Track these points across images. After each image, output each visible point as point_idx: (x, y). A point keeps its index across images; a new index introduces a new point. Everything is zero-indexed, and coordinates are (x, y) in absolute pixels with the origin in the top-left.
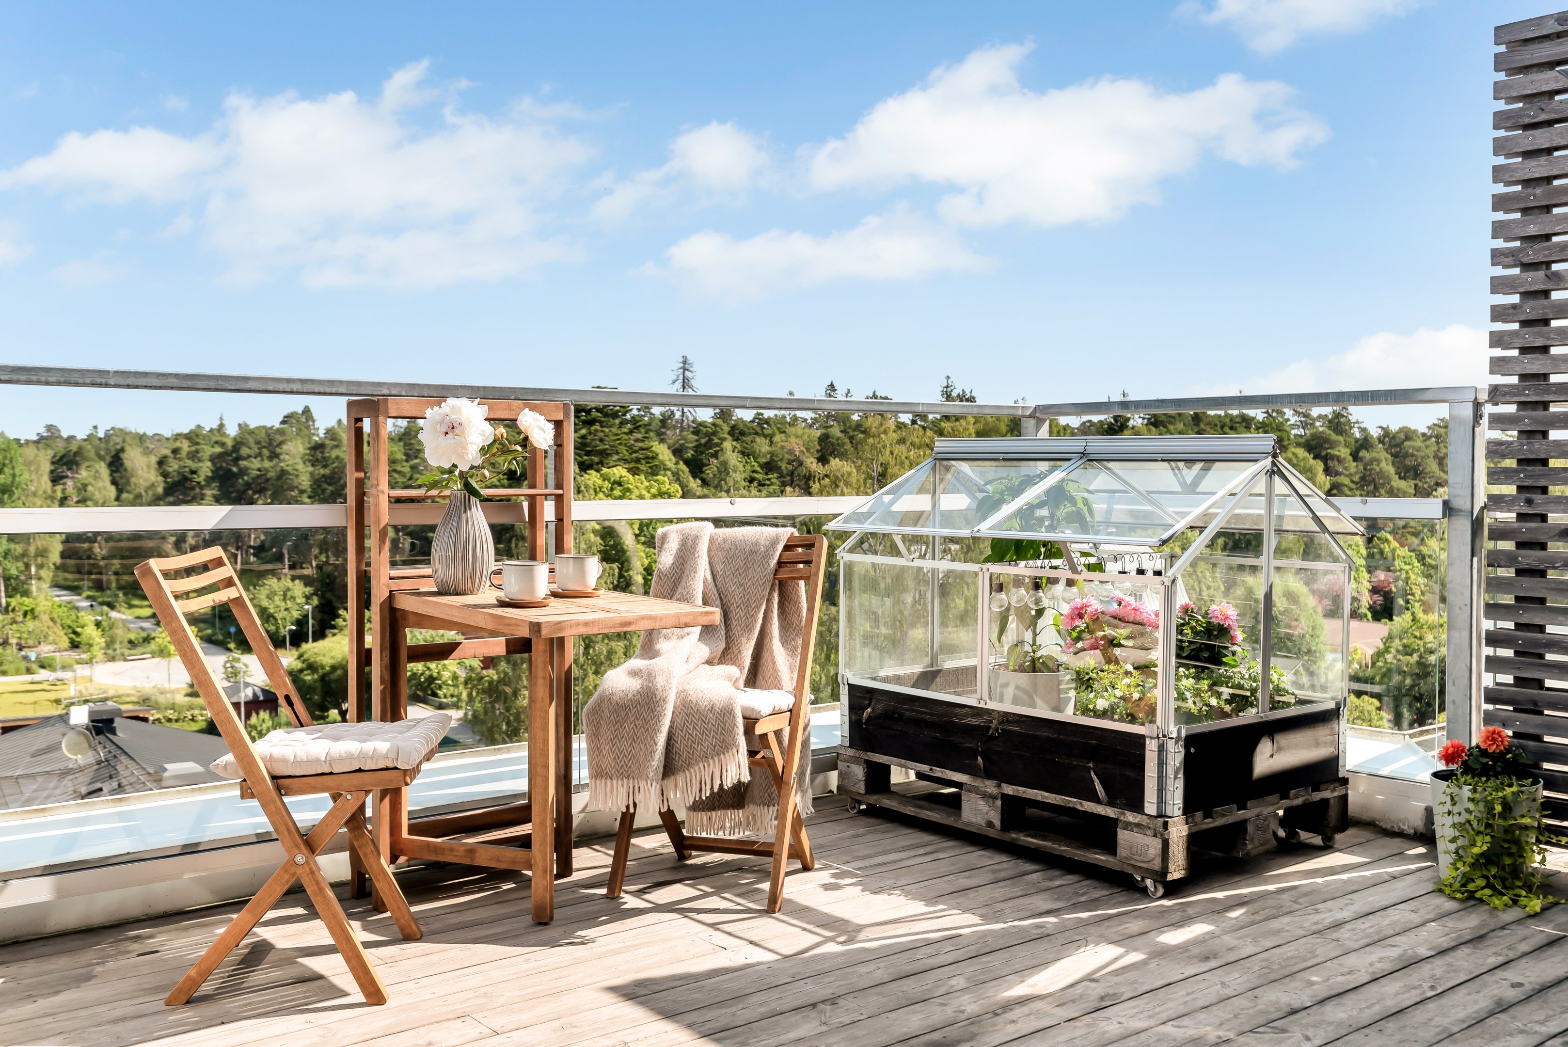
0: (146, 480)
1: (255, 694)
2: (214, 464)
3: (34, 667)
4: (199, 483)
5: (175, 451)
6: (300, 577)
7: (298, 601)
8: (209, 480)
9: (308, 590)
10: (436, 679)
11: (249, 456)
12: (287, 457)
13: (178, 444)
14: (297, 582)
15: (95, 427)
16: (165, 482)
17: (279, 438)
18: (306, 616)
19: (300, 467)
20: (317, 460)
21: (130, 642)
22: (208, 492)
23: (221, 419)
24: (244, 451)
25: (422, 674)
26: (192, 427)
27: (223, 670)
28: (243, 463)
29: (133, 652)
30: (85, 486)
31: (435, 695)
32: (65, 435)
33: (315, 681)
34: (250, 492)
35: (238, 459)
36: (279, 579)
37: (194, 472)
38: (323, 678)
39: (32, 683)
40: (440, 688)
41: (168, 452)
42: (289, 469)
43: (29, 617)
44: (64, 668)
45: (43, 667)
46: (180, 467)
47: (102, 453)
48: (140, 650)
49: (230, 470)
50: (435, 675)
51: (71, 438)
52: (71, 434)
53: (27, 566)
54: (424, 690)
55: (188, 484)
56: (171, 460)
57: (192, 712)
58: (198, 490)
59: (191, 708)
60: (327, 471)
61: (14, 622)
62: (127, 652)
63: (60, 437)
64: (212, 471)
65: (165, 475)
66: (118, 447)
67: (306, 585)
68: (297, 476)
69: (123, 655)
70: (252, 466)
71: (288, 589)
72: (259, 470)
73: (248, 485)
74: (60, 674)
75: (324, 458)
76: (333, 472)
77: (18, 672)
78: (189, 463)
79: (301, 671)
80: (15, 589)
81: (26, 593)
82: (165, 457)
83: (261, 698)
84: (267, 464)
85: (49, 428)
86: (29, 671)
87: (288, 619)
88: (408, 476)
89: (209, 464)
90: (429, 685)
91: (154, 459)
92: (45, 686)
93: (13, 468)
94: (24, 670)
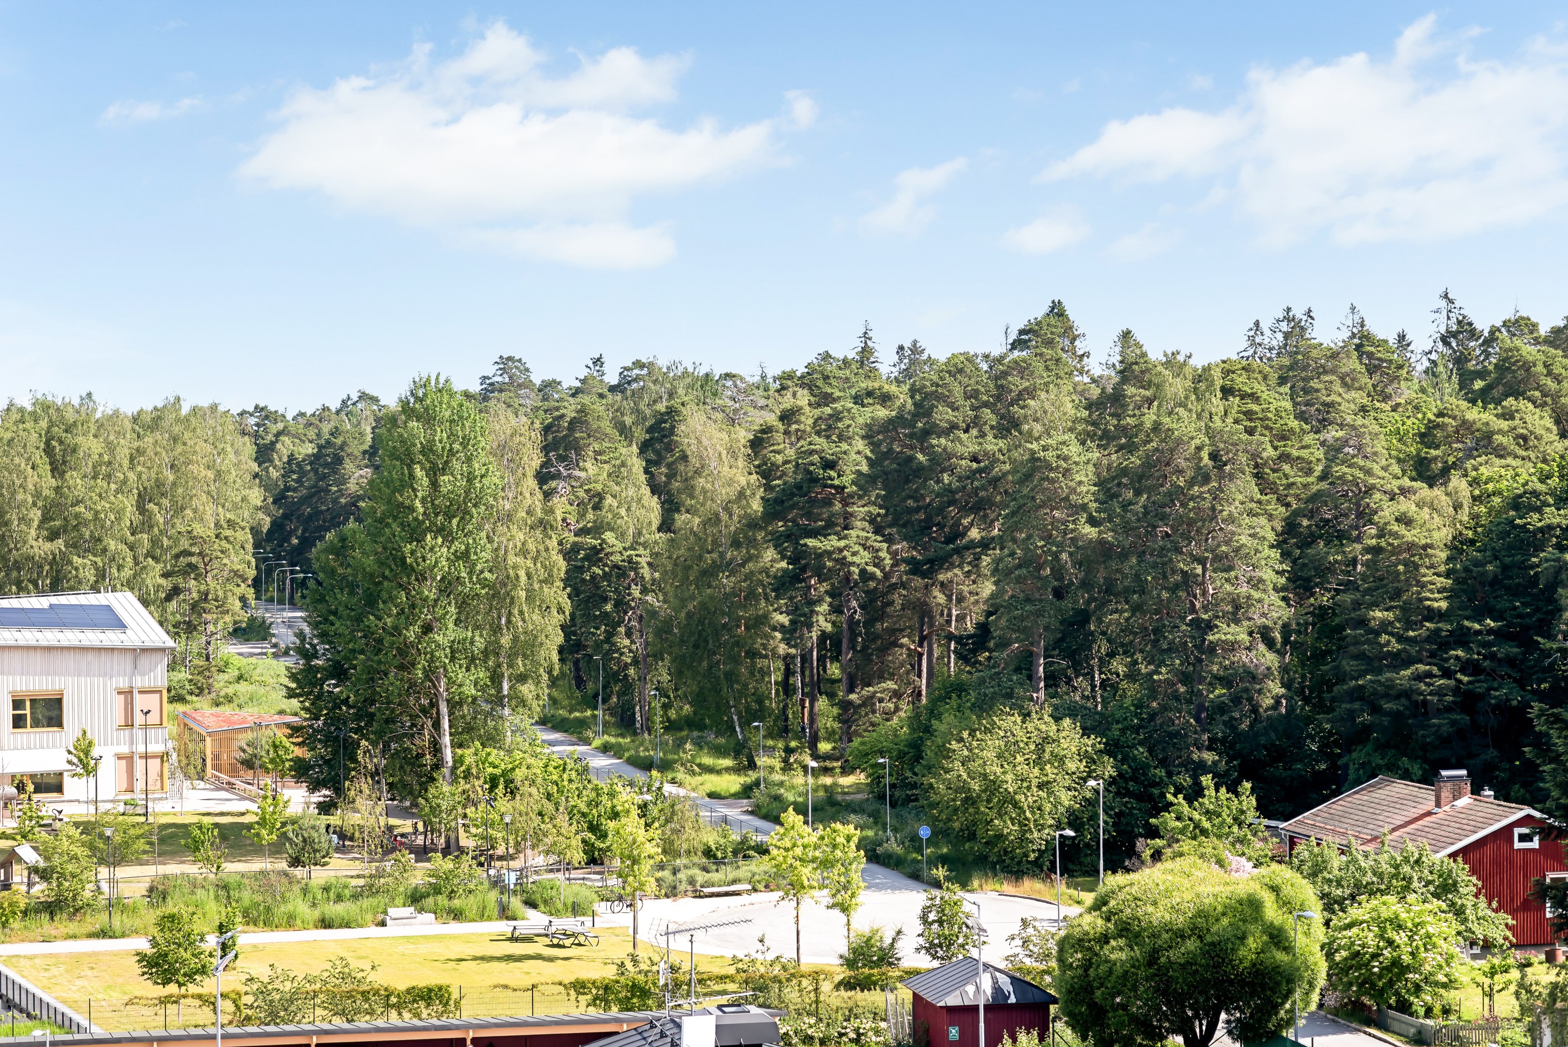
0: (730, 482)
1: (997, 990)
2: (874, 446)
3: (516, 903)
4: (841, 489)
5: (787, 417)
6: (1072, 712)
7: (1071, 766)
8: (864, 482)
9: (1091, 743)
10: (1407, 969)
11: (954, 427)
12: (1038, 428)
13: (787, 401)
14: (1067, 722)
15: (598, 361)
16: (768, 488)
17: (1017, 383)
18: (1091, 803)
19: (1074, 449)
20: (1106, 435)
21: (708, 853)
22: (859, 510)
23: (866, 336)
24: (943, 415)
25: (1375, 956)
26: (811, 357)
27: (920, 929)
28: (940, 443)
29: (715, 876)
30: (597, 500)
31: (1404, 1007)
32: (537, 379)
33: (1134, 964)
34: (952, 511)
35: (926, 433)
36: (1026, 715)
37: (829, 465)
38: (1152, 958)
39: (513, 939)
40: (1418, 989)
41: (772, 419)
42: (1050, 455)
43: (500, 790)
44: (576, 909)
45: (531, 904)
46: (801, 454)
47: (628, 420)
48: (727, 873)
49: (911, 459)
50: (1406, 959)
51: (550, 385)
52: (549, 377)
53: (496, 678)
54: (1379, 995)
55: (817, 493)
56: (779, 437)
57: (856, 1023)
58: (838, 506)
59: (851, 1014)
60: (1135, 461)
61: (469, 801)
62: (701, 877)
63: (528, 384)
64: (871, 463)
65: (767, 472)
66: (661, 407)
67: (1086, 732)
68: (1066, 472)
69: (692, 881)
70: (960, 449)
71: (1046, 739)
72: (975, 459)
73: (949, 496)
74: (568, 923)
75: (1123, 430)
76: (1148, 464)
77: (482, 916)
78: (820, 442)
79: (1104, 939)
80: (469, 729)
81: (492, 739)
82: (767, 430)
83: (1012, 1000)
84: (992, 444)
85: (506, 363)
86: (505, 913)
87: (1048, 807)
88: (1319, 469)
89: (859, 444)
90: (1391, 983)
91: (743, 435)
92: (539, 947)
93: (469, 460)
94: (492, 907)
